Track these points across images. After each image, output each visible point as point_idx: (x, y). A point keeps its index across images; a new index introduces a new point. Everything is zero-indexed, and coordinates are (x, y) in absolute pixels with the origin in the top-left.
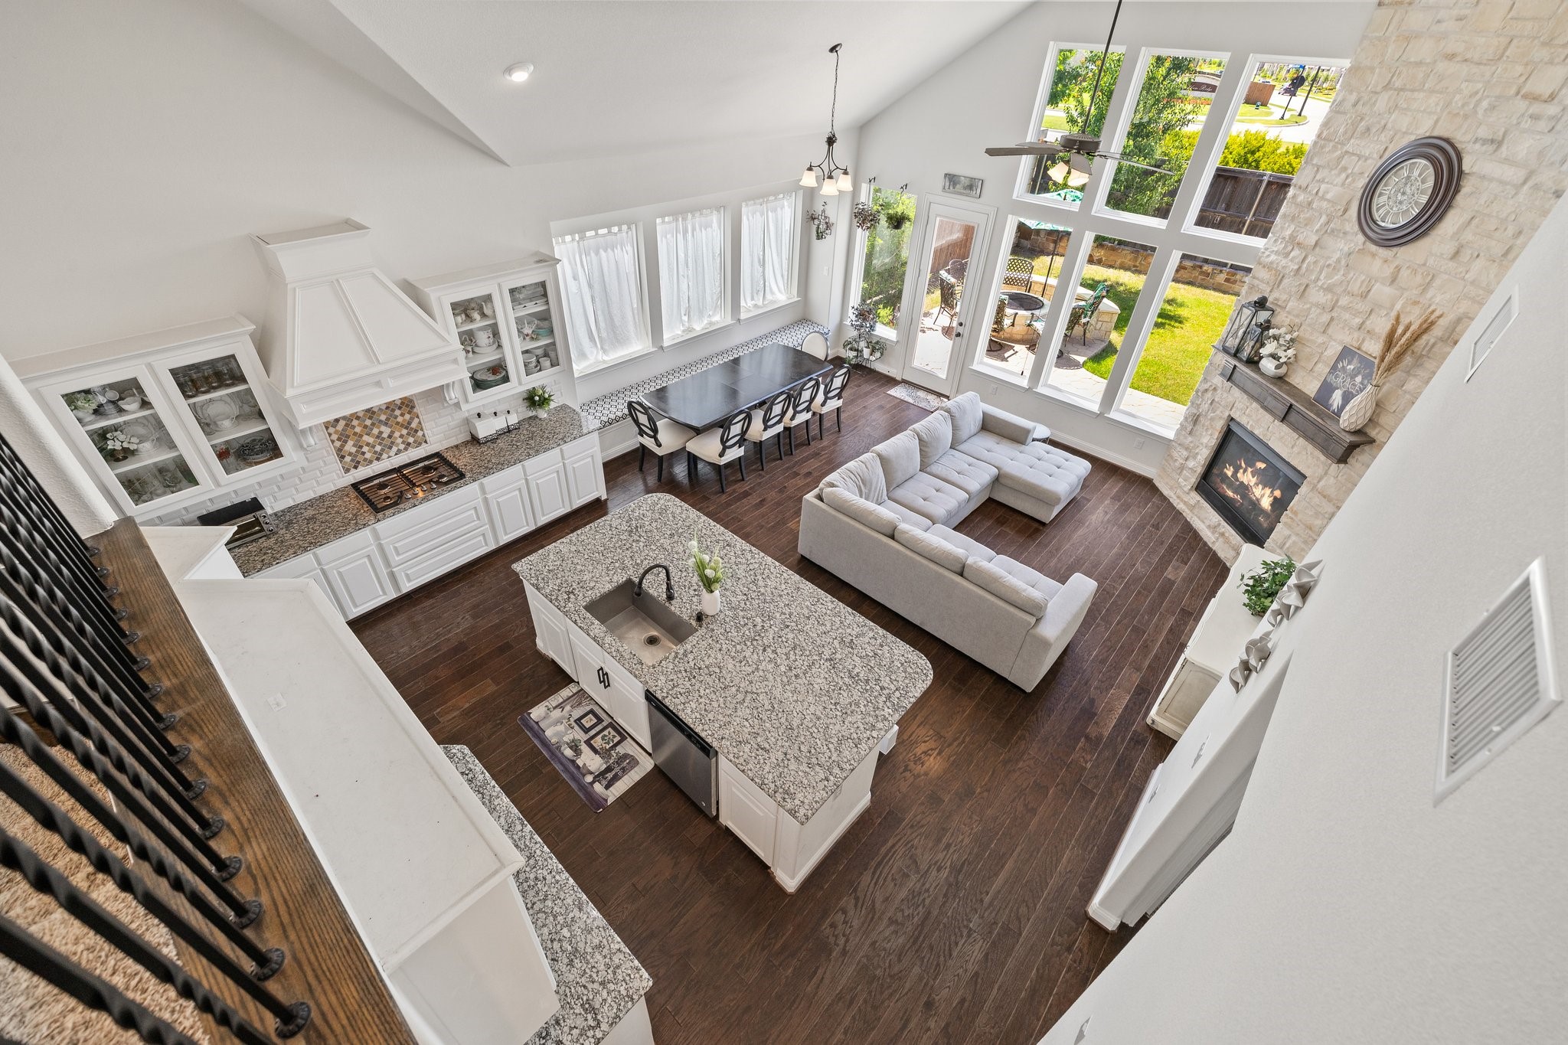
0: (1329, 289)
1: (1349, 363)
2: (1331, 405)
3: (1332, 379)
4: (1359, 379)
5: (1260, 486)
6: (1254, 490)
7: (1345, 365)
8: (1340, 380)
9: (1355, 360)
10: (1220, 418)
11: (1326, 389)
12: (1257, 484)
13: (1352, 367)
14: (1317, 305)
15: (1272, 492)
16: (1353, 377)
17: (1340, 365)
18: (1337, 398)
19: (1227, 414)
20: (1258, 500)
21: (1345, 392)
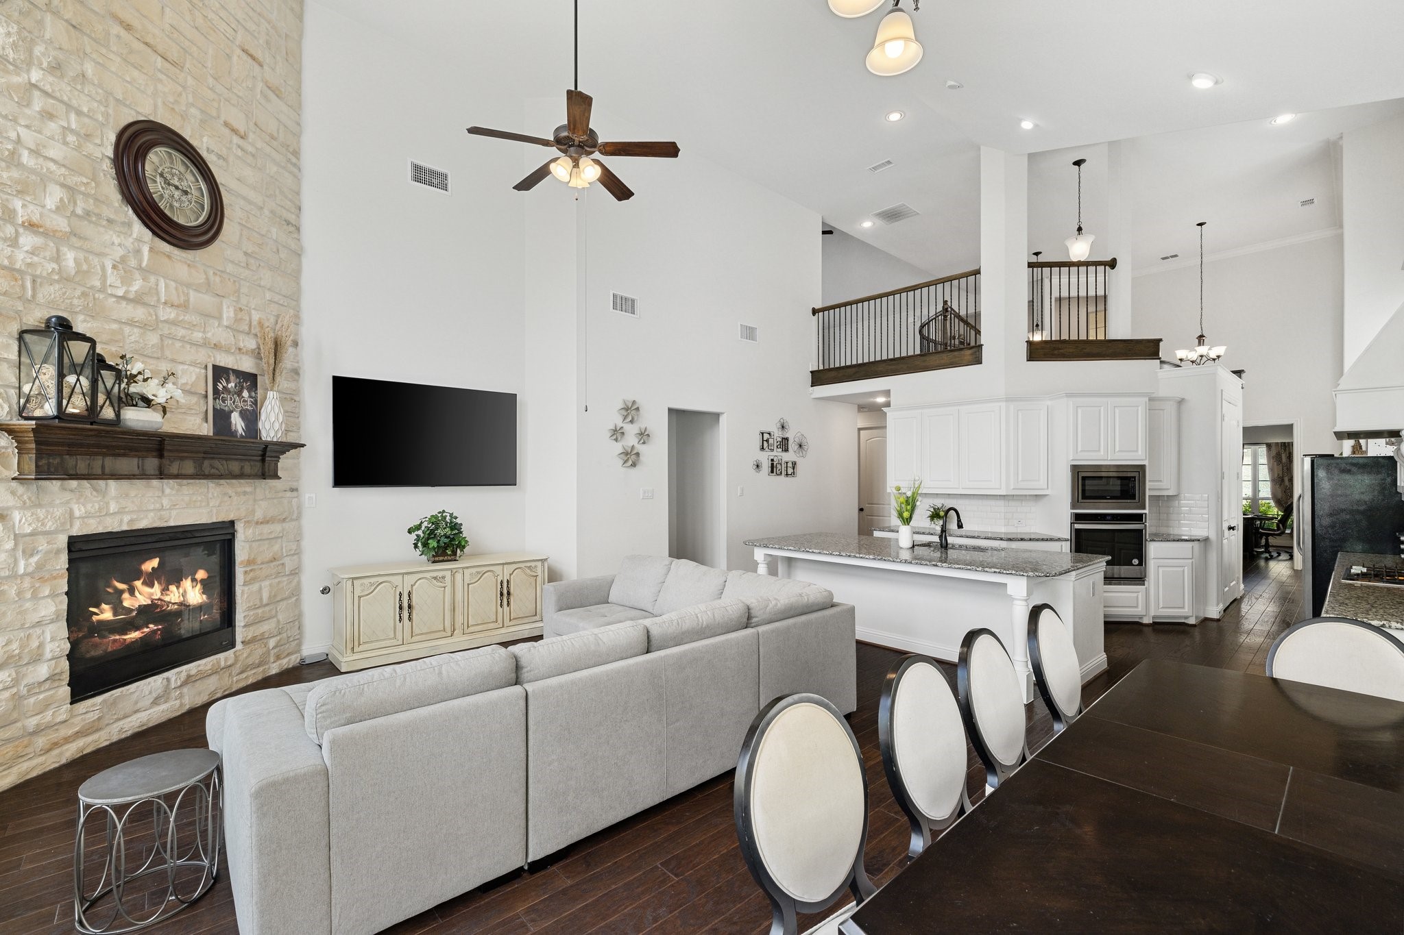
0: (137, 300)
1: (228, 381)
2: (236, 431)
3: (220, 404)
4: (245, 394)
5: (173, 588)
6: (167, 599)
7: (225, 384)
8: (229, 402)
9: (232, 377)
10: (58, 552)
11: (221, 418)
12: (165, 590)
13: (233, 384)
14: (131, 323)
15: (194, 580)
16: (239, 394)
17: (220, 387)
18: (237, 423)
19: (63, 541)
20: (181, 604)
21: (241, 412)
